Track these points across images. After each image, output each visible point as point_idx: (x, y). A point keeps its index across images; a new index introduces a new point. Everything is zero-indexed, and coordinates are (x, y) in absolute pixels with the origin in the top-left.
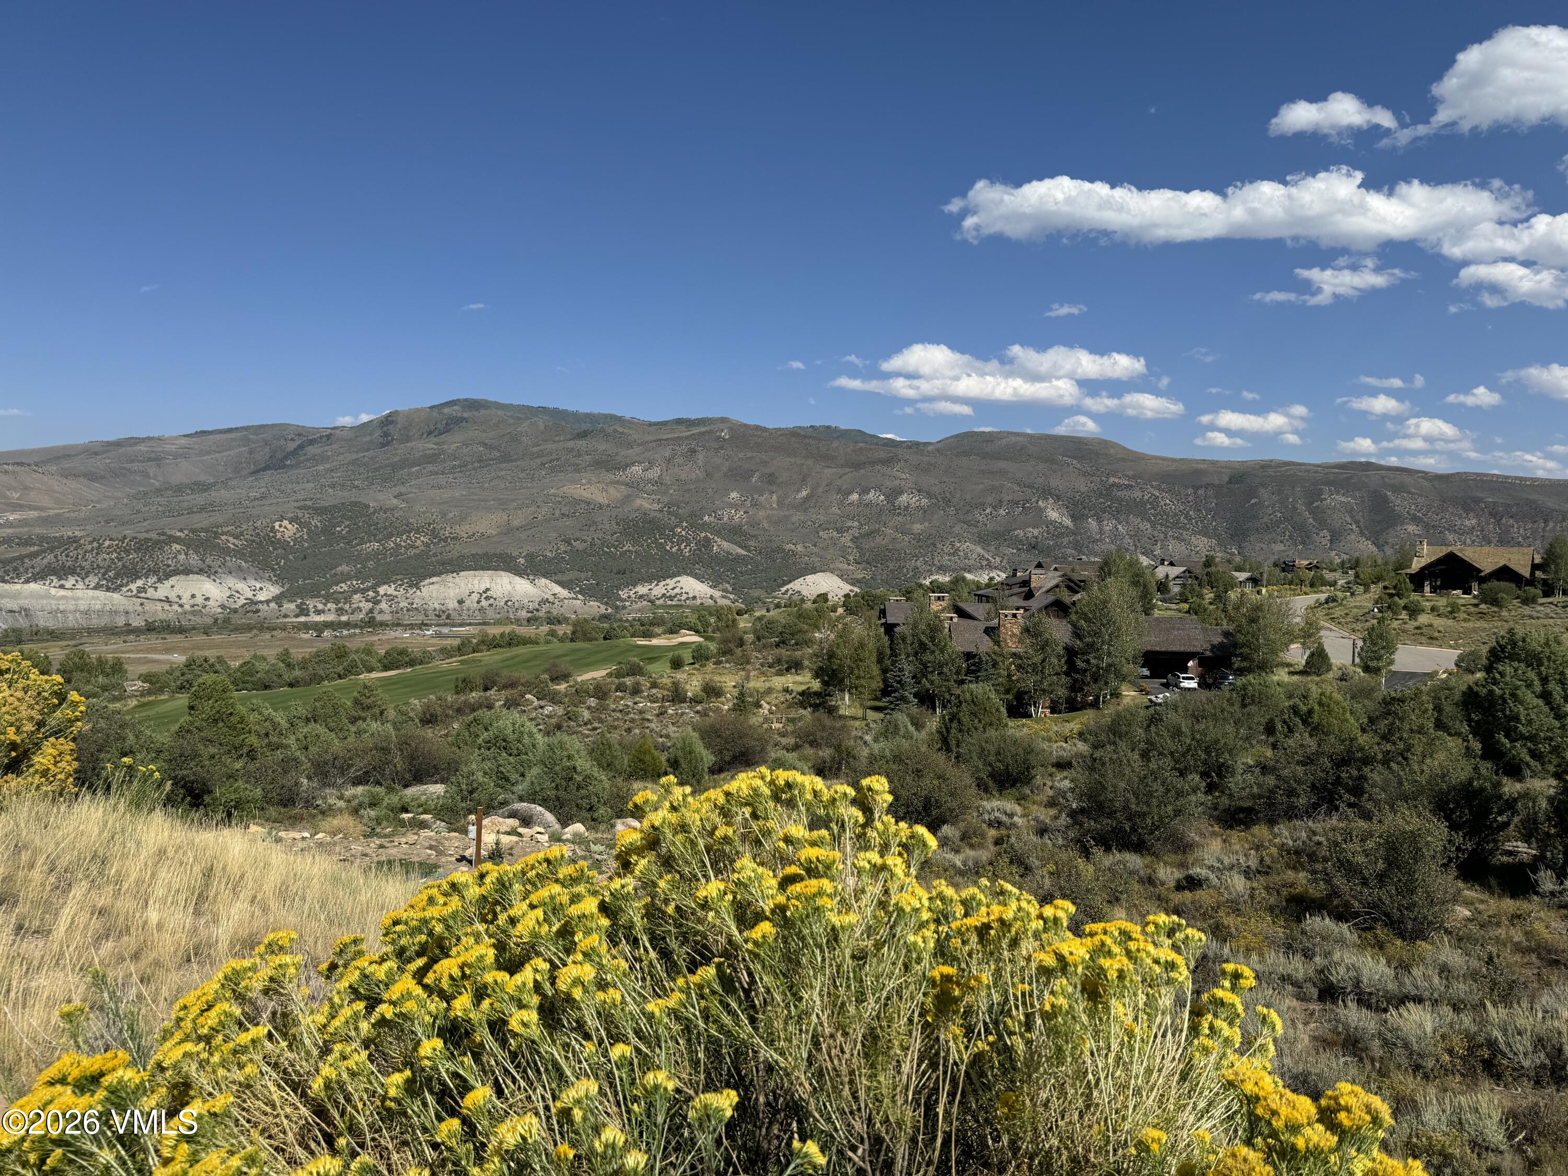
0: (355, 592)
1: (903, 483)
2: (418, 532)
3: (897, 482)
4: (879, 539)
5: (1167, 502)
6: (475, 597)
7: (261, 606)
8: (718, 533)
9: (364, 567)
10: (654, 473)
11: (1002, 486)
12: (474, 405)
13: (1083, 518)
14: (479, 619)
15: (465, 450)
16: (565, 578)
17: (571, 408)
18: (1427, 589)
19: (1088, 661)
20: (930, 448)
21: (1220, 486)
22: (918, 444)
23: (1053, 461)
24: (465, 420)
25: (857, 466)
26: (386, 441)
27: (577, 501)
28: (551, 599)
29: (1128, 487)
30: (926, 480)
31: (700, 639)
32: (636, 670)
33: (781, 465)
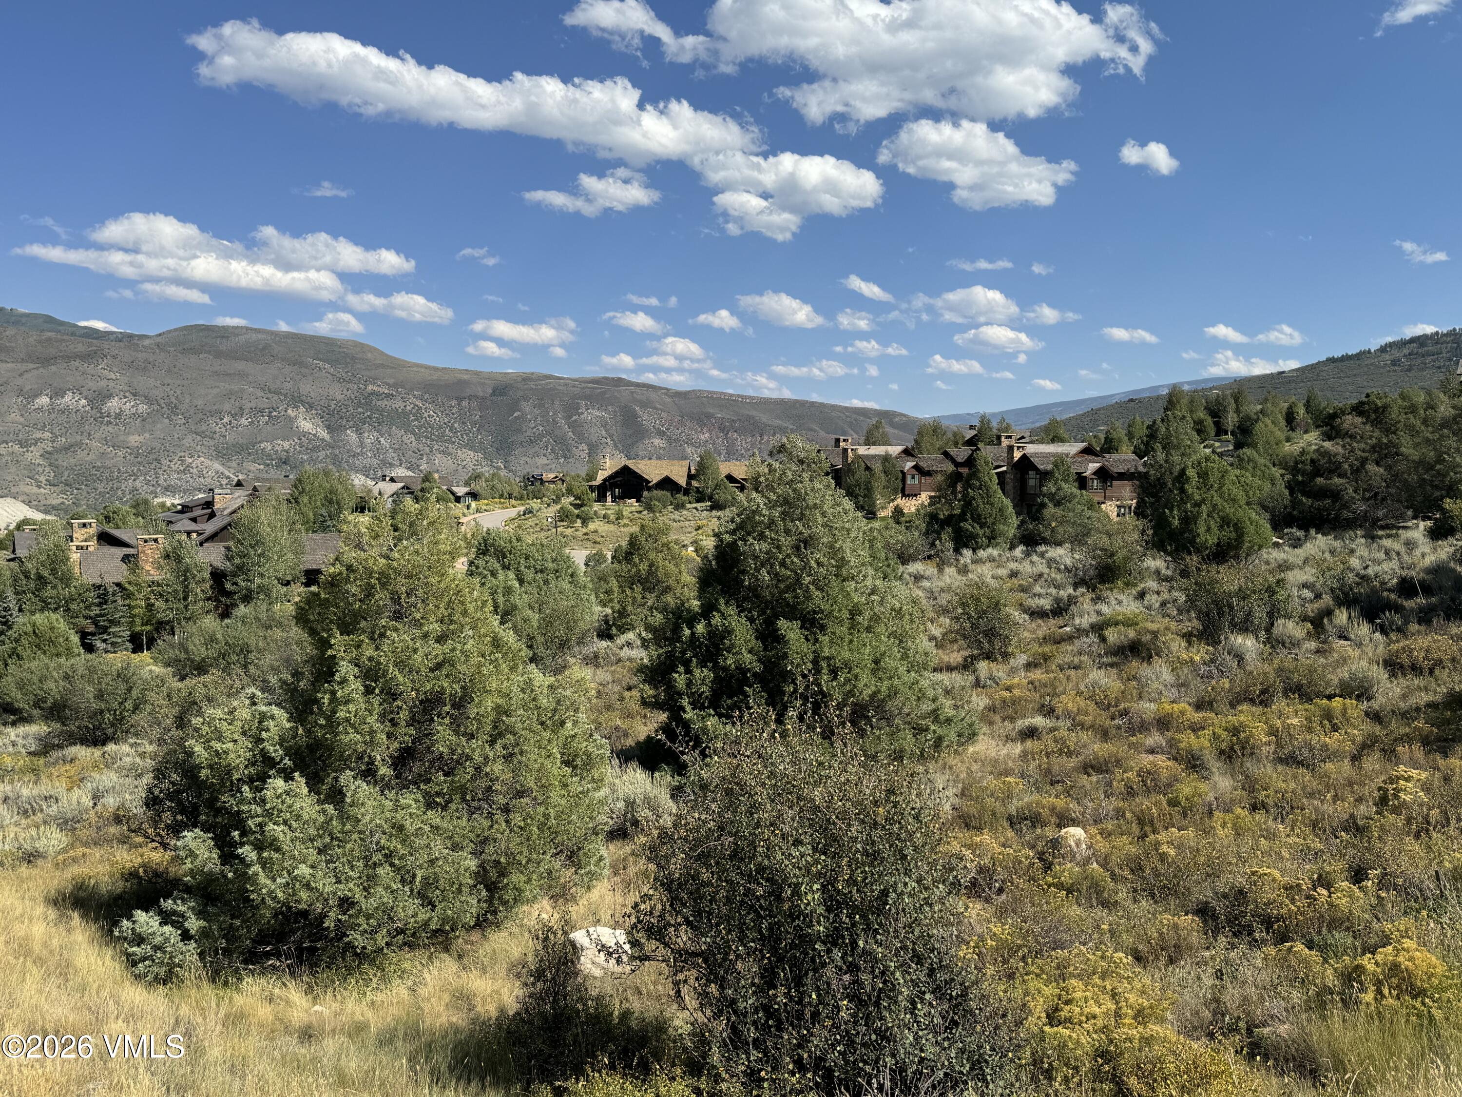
1: (112, 384)
3: (103, 383)
4: (81, 454)
5: (432, 415)
11: (242, 391)
13: (341, 429)
18: (609, 498)
19: (236, 584)
20: (147, 342)
21: (484, 399)
22: (131, 336)
23: (302, 364)
25: (46, 361)
29: (389, 396)
30: (143, 383)
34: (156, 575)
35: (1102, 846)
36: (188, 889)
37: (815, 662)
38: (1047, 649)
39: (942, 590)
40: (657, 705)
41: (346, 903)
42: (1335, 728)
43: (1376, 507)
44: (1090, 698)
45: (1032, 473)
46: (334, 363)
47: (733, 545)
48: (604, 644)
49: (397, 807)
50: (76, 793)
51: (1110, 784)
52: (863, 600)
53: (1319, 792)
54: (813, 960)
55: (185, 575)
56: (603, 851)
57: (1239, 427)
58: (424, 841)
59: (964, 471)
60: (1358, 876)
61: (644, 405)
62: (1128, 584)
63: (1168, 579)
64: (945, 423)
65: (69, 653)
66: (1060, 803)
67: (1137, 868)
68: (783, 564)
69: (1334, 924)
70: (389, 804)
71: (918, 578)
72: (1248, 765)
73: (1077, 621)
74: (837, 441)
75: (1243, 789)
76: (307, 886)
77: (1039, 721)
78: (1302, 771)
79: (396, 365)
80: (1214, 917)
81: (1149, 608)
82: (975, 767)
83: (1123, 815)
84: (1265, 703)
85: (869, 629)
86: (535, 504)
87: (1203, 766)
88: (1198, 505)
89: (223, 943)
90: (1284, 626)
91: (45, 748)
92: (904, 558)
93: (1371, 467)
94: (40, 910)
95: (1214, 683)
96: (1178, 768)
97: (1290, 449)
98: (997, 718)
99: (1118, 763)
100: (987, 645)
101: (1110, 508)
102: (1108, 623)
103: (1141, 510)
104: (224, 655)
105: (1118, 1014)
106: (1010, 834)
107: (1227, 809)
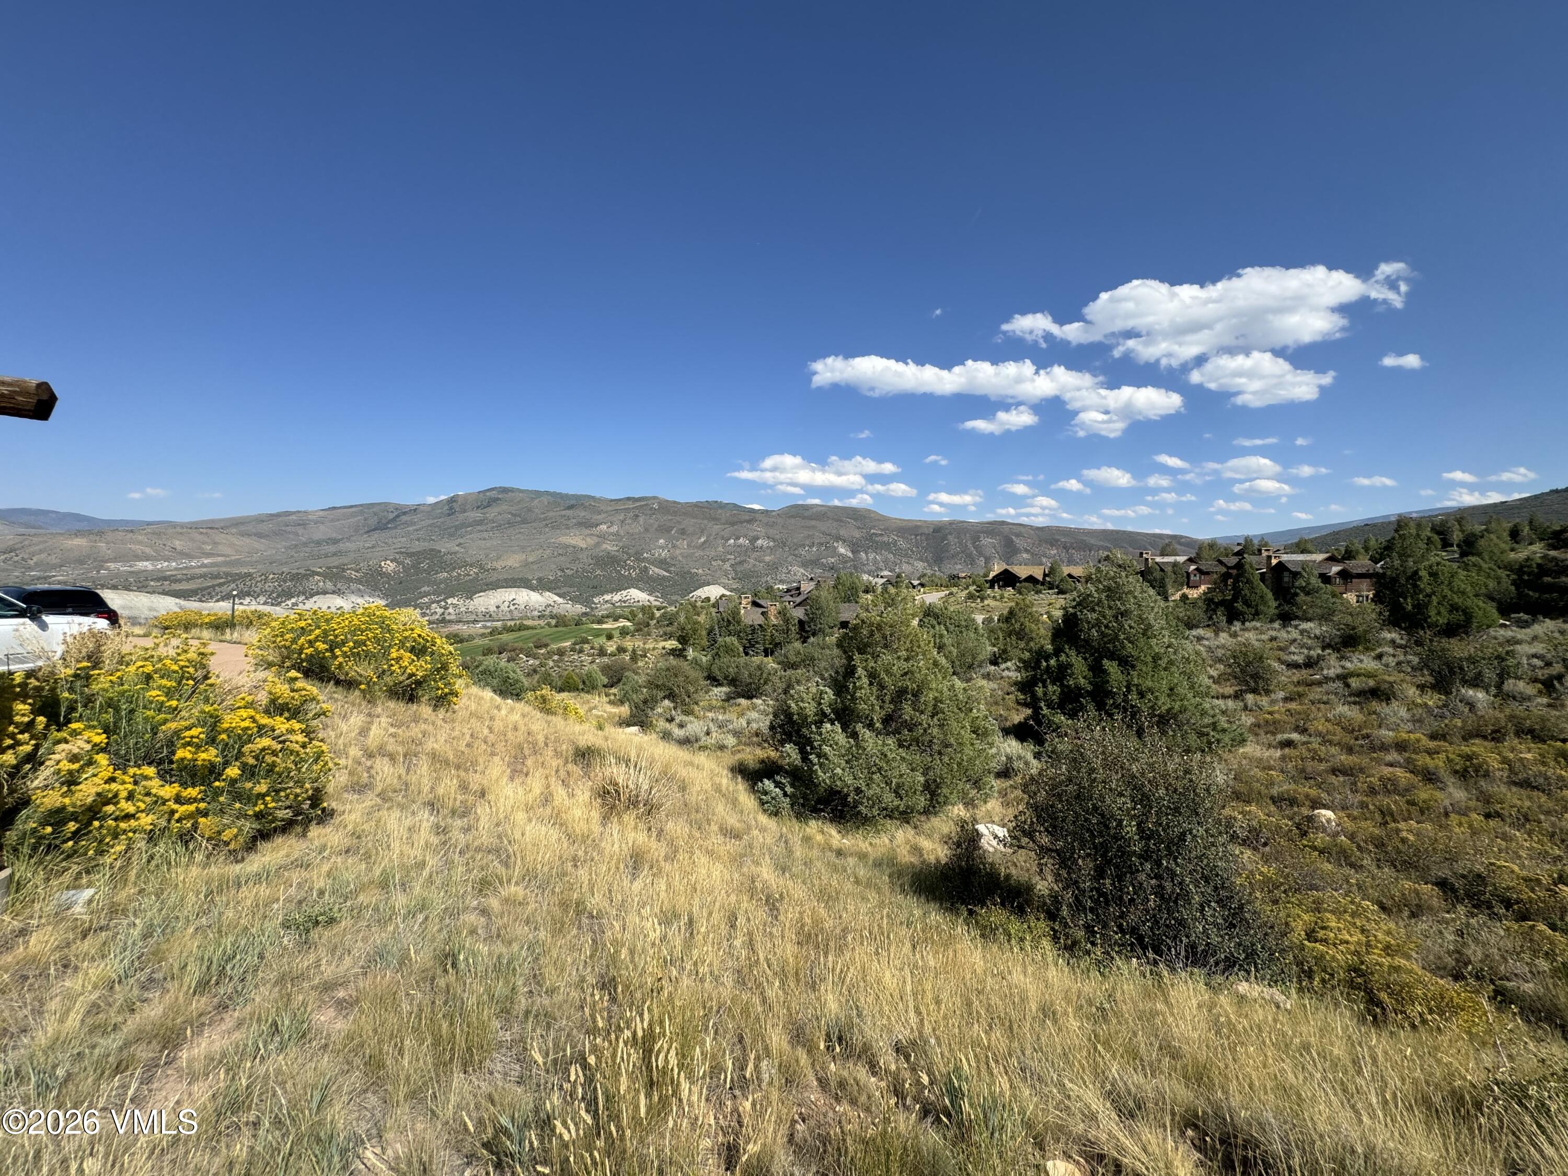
0: (433, 603)
1: (759, 533)
2: (471, 566)
3: (755, 533)
4: (745, 565)
5: (902, 543)
6: (507, 604)
8: (652, 564)
9: (438, 588)
10: (615, 529)
11: (814, 535)
12: (505, 490)
13: (858, 552)
14: (509, 617)
15: (500, 517)
16: (561, 591)
17: (564, 492)
18: (996, 587)
19: (809, 627)
20: (774, 513)
21: (929, 534)
22: (768, 511)
23: (840, 521)
24: (498, 499)
25: (733, 524)
26: (451, 512)
27: (568, 546)
28: (552, 604)
29: (881, 535)
30: (772, 532)
31: (629, 624)
32: (586, 641)
33: (689, 523)
34: (774, 621)
35: (1349, 825)
36: (786, 772)
37: (1128, 687)
38: (1300, 689)
39: (1218, 647)
40: (1026, 705)
41: (858, 791)
44: (1337, 724)
45: (1286, 574)
46: (855, 520)
47: (1075, 615)
48: (993, 668)
49: (884, 744)
50: (741, 720)
51: (1355, 784)
52: (1162, 651)
53: (1556, 812)
54: (1130, 866)
55: (787, 621)
56: (993, 783)
57: (1464, 541)
58: (896, 764)
59: (1234, 572)
61: (1017, 535)
62: (1367, 649)
63: (1401, 646)
64: (1219, 542)
65: (739, 656)
66: (1313, 792)
67: (1380, 844)
68: (1107, 627)
70: (880, 742)
71: (1199, 639)
72: (1483, 783)
73: (1325, 672)
74: (1141, 554)
75: (1478, 800)
76: (840, 779)
77: (1295, 736)
78: (1535, 793)
79: (886, 519)
80: (1454, 890)
81: (1387, 666)
82: (1244, 762)
83: (1367, 806)
84: (1497, 740)
85: (1165, 669)
86: (954, 590)
87: (1438, 780)
88: (1429, 596)
89: (801, 801)
90: (1515, 685)
91: (728, 698)
92: (1190, 626)
94: (725, 772)
95: (1447, 721)
96: (1415, 780)
97: (1516, 556)
98: (1262, 732)
99: (1362, 770)
100: (1253, 684)
101: (1351, 597)
102: (1351, 674)
103: (1378, 599)
104: (804, 661)
105: (1368, 945)
106: (1272, 808)
107: (1464, 812)
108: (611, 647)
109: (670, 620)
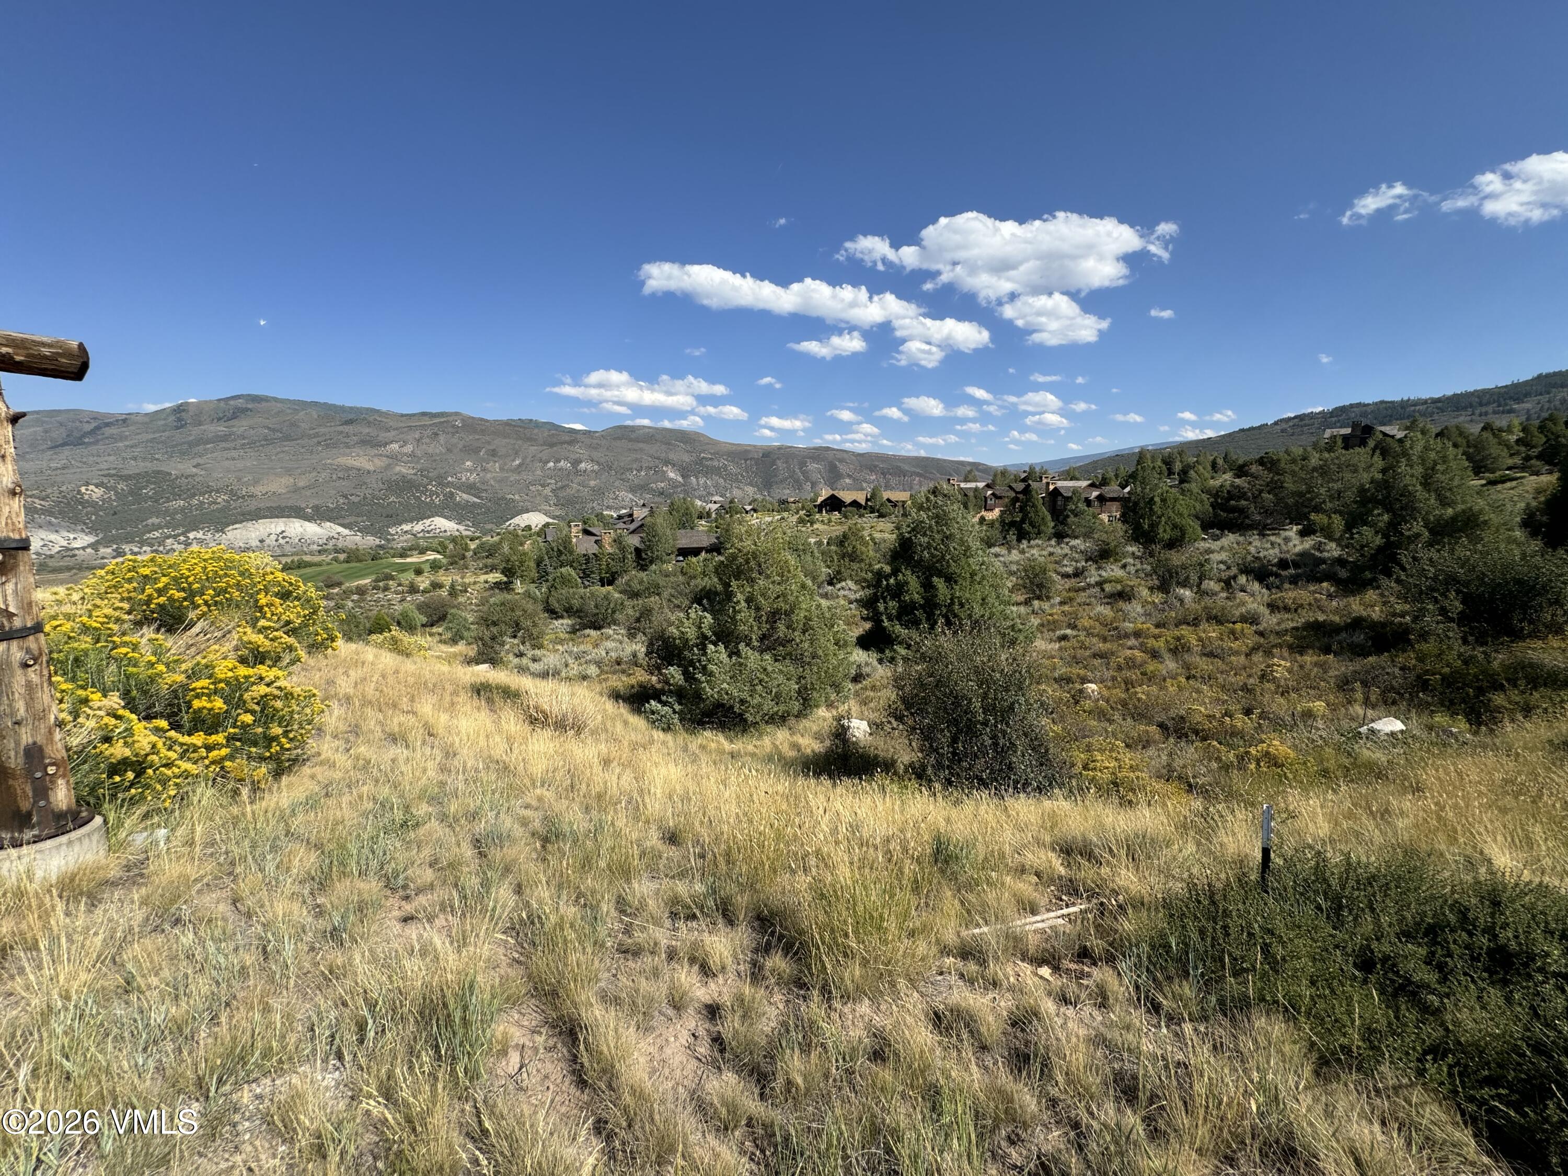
0: (168, 537)
1: (582, 456)
2: (217, 491)
3: (578, 455)
4: (569, 491)
5: (732, 468)
6: (273, 537)
7: (77, 552)
8: (459, 488)
9: (173, 519)
10: (409, 449)
11: (641, 458)
12: (256, 399)
13: (688, 476)
15: (252, 432)
16: (346, 521)
17: (339, 403)
18: (826, 511)
19: (647, 554)
20: (598, 434)
21: (758, 459)
22: (590, 432)
23: (669, 444)
24: (247, 410)
25: (552, 445)
26: (180, 424)
27: (350, 469)
28: (336, 536)
29: (711, 459)
30: (596, 455)
31: (439, 556)
32: (389, 577)
33: (500, 443)
34: (610, 550)
35: (1105, 693)
36: (672, 692)
37: (952, 599)
38: (1071, 594)
39: (1012, 563)
40: (868, 619)
41: (742, 702)
42: (1236, 639)
43: (1267, 517)
44: (1097, 620)
45: (1060, 498)
46: (685, 443)
47: (909, 539)
48: (830, 588)
49: (763, 660)
50: (597, 650)
51: (1108, 663)
52: (977, 568)
53: (1226, 671)
54: (976, 732)
55: (623, 549)
56: (849, 687)
57: (1182, 471)
58: (775, 676)
59: (1021, 496)
60: (1248, 712)
61: (841, 461)
62: (1116, 560)
63: (1138, 557)
64: (1009, 469)
65: (577, 587)
66: (1082, 672)
67: (1124, 704)
68: (936, 549)
69: (1233, 735)
70: (759, 658)
71: (997, 555)
72: (1186, 656)
73: (1088, 580)
74: (949, 480)
75: (1183, 668)
76: (727, 694)
77: (1069, 632)
78: (1217, 660)
79: (716, 443)
80: (1167, 729)
81: (1129, 573)
83: (1116, 679)
84: (1196, 625)
85: (980, 583)
86: (785, 514)
87: (1160, 656)
88: (1160, 517)
89: (689, 716)
90: (1208, 584)
91: (574, 631)
92: (990, 546)
93: (1265, 495)
94: (603, 699)
95: (1166, 614)
96: (1146, 657)
97: (1215, 483)
98: (1045, 630)
99: (1113, 654)
100: (1038, 592)
101: (1104, 517)
102: (1107, 581)
103: (1124, 519)
104: (648, 589)
105: (1120, 767)
106: (1056, 686)
107: (1174, 678)
108: (423, 582)
109: (491, 551)
